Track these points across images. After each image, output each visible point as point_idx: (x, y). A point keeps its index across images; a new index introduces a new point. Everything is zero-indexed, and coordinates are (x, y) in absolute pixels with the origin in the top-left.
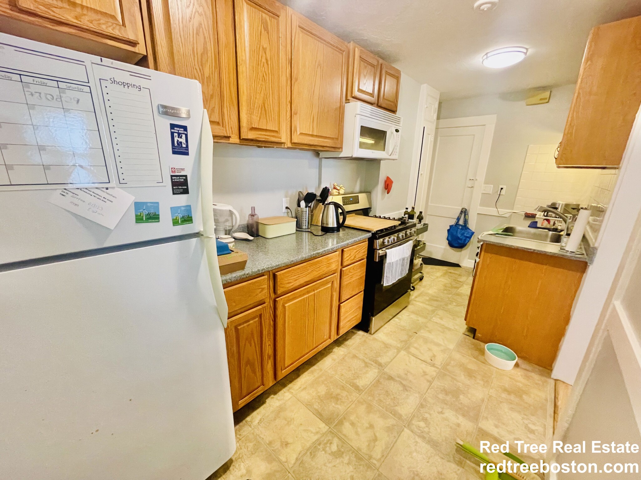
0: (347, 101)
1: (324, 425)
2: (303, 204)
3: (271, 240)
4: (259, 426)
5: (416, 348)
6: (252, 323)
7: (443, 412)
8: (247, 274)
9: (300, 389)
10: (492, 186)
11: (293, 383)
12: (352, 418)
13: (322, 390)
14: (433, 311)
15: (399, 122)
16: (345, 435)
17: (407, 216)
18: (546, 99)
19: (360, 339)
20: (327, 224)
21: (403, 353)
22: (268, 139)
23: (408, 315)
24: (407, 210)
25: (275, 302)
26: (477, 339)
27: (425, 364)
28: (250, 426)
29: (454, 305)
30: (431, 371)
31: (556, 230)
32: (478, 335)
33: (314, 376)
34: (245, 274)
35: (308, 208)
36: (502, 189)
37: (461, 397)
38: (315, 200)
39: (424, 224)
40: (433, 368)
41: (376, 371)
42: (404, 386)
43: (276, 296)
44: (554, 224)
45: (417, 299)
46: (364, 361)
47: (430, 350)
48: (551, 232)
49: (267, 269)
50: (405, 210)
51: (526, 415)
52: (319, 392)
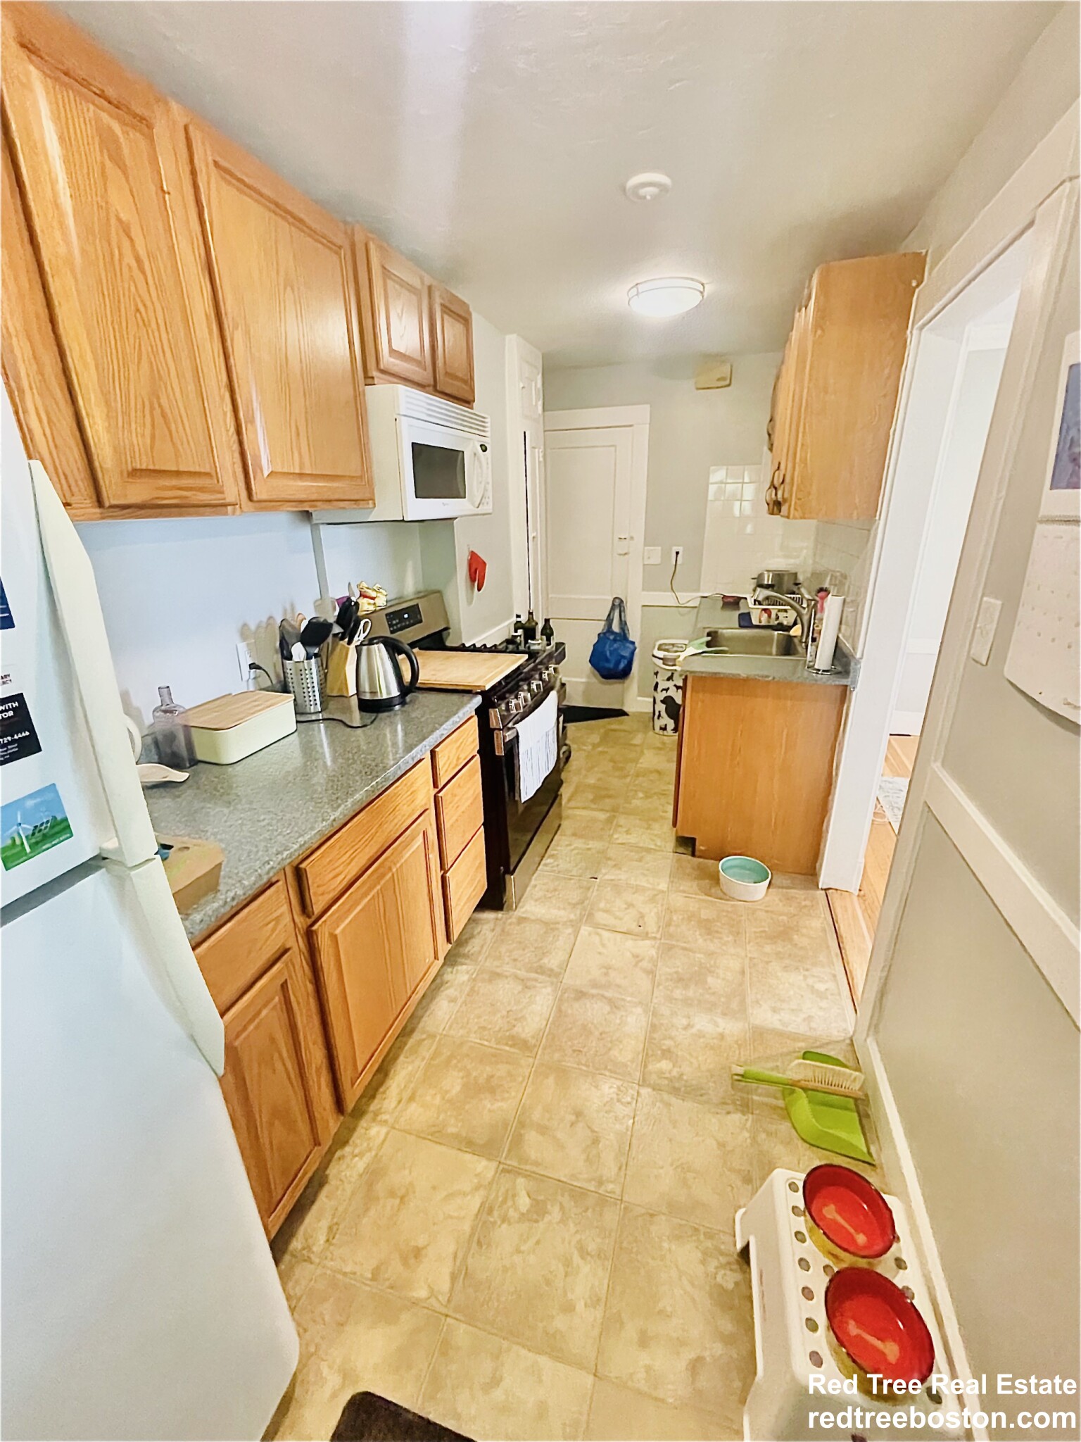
0: (369, 380)
1: (484, 1162)
2: (298, 651)
3: (238, 767)
4: (331, 1248)
5: (606, 911)
6: (266, 1016)
7: (691, 1023)
8: (233, 899)
9: (401, 1105)
10: (660, 548)
11: (378, 1096)
12: (536, 1116)
13: (453, 1083)
14: (609, 821)
15: (483, 426)
16: (537, 1164)
17: (520, 632)
18: (723, 379)
19: (493, 930)
20: (373, 693)
21: (585, 930)
22: (187, 497)
23: (567, 843)
24: (519, 619)
25: (310, 935)
26: (700, 857)
27: (632, 939)
28: (309, 1260)
29: (641, 798)
30: (647, 948)
31: (780, 627)
32: (700, 847)
33: (423, 1059)
34: (226, 903)
35: (313, 660)
36: (677, 553)
37: (710, 980)
38: (331, 636)
39: (557, 644)
40: (648, 942)
41: (549, 990)
42: (610, 1001)
43: (309, 921)
44: (777, 618)
45: (572, 804)
46: (516, 977)
47: (630, 905)
48: (776, 633)
49: (279, 864)
50: (514, 619)
51: (807, 970)
52: (447, 1092)
